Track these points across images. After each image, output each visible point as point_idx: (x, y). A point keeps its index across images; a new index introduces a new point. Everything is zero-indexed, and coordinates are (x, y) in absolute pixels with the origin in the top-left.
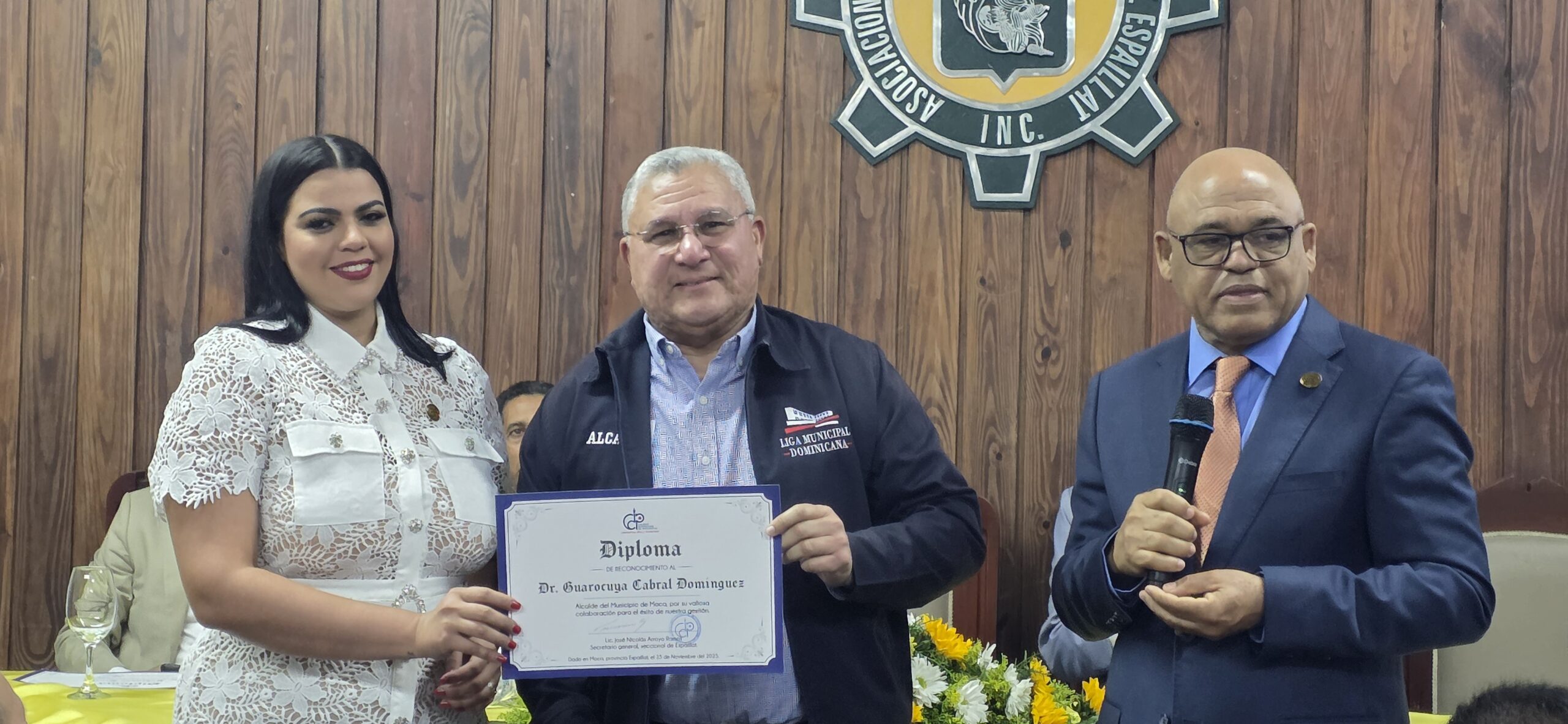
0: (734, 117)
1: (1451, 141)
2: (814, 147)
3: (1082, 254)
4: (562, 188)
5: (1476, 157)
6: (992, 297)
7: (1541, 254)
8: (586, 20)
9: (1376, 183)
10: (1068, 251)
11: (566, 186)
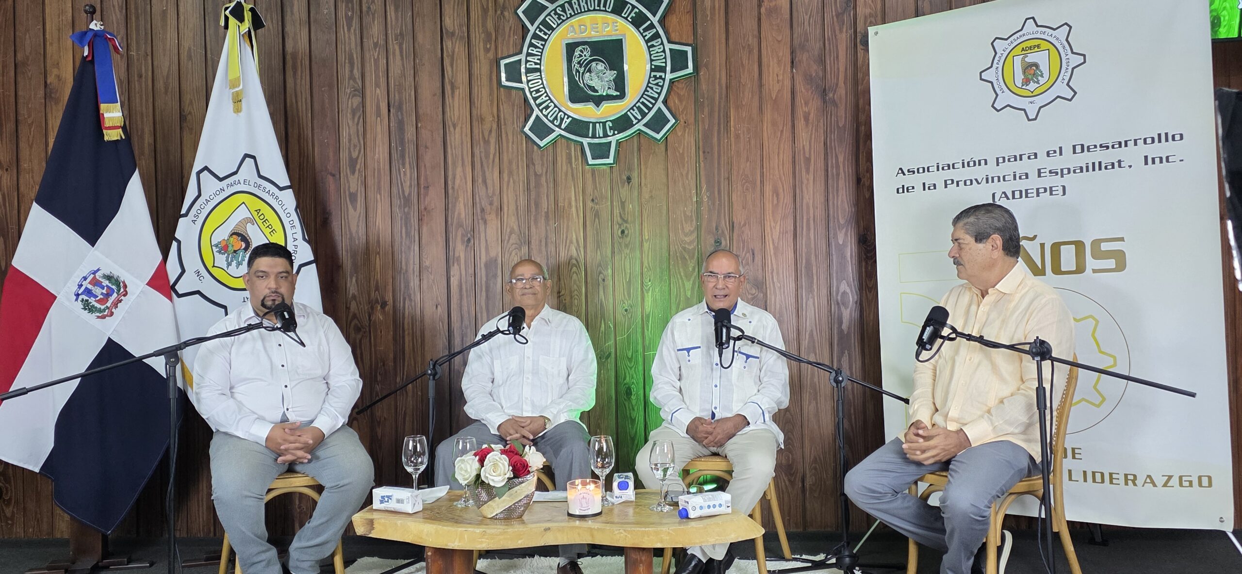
0: (476, 131)
1: (800, 124)
2: (513, 143)
3: (637, 185)
4: (399, 167)
5: (812, 131)
6: (597, 207)
7: (843, 173)
8: (405, 90)
9: (767, 145)
10: (631, 183)
11: (401, 166)
